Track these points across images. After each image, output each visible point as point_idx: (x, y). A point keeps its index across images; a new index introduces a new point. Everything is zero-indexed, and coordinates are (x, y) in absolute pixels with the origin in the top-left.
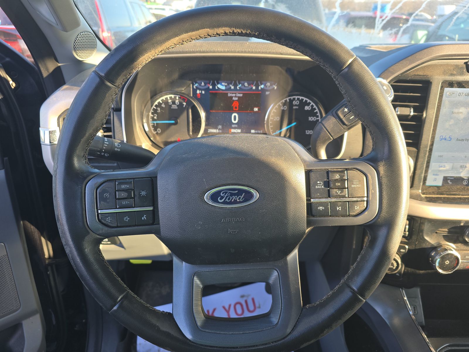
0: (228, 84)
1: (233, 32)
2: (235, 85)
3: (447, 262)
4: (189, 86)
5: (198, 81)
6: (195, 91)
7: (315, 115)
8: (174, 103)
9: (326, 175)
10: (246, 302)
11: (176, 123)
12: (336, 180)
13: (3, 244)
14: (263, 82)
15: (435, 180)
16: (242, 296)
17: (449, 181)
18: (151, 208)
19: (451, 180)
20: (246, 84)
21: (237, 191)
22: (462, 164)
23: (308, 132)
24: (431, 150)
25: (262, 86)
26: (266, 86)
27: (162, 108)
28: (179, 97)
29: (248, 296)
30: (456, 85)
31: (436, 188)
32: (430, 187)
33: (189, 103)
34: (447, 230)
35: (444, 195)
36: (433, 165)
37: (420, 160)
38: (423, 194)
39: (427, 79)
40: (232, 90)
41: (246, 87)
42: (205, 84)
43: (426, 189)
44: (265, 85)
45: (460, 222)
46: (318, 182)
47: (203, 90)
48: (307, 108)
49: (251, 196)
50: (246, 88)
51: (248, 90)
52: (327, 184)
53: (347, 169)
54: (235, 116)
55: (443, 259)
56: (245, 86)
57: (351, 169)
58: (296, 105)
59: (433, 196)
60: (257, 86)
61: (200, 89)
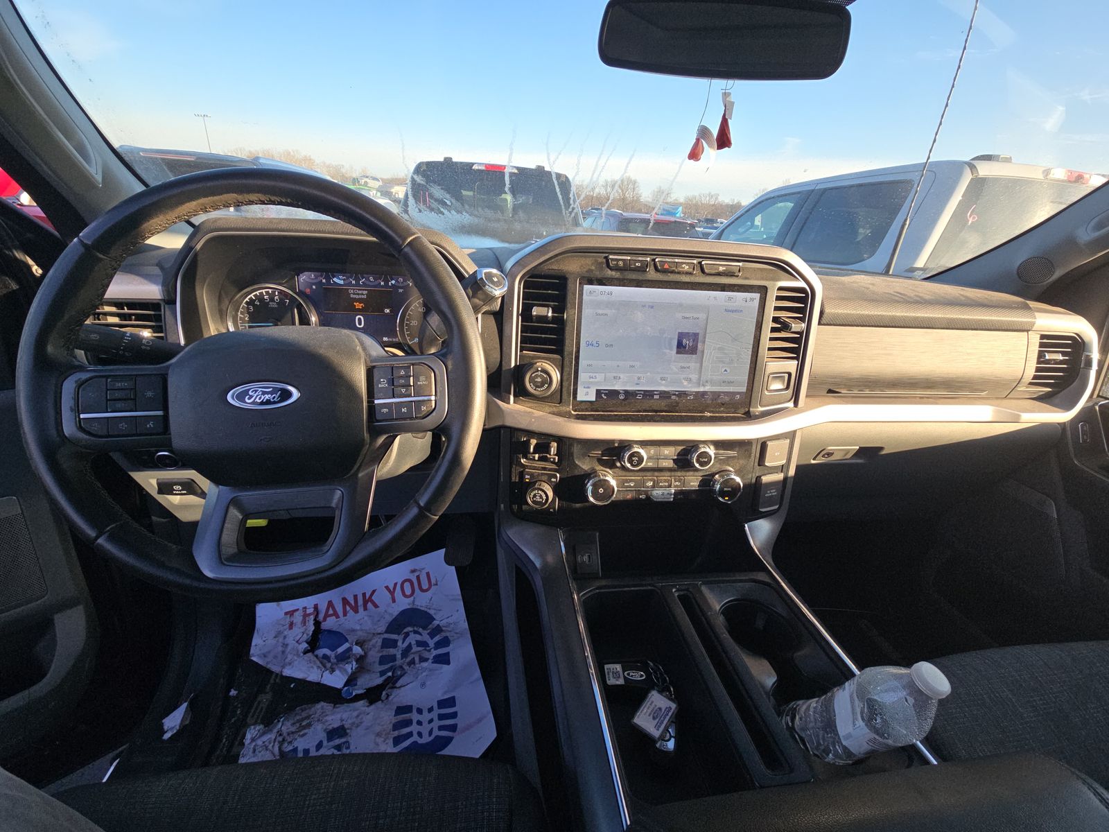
0: (348, 278)
1: (270, 200)
2: (357, 280)
3: (601, 491)
4: (293, 278)
5: (306, 273)
8: (272, 300)
9: (390, 371)
10: (418, 577)
12: (401, 377)
13: (15, 498)
14: (394, 277)
15: (587, 394)
16: (413, 571)
17: (603, 395)
18: (160, 413)
19: (606, 394)
20: (371, 279)
21: (271, 389)
22: (615, 375)
24: (577, 358)
25: (393, 282)
27: (254, 306)
28: (278, 292)
29: (420, 570)
30: (595, 283)
31: (588, 403)
32: (582, 402)
33: (294, 300)
34: (600, 452)
35: (599, 411)
36: (583, 376)
37: (566, 369)
38: (575, 411)
39: (562, 274)
40: (353, 285)
41: (372, 282)
42: (316, 276)
43: (579, 405)
44: (397, 281)
45: (613, 441)
46: (382, 380)
47: (314, 284)
49: (289, 395)
50: (370, 284)
51: (375, 286)
52: (392, 382)
53: (413, 364)
54: (360, 319)
55: (595, 486)
56: (370, 281)
57: (419, 364)
59: (587, 413)
60: (386, 282)
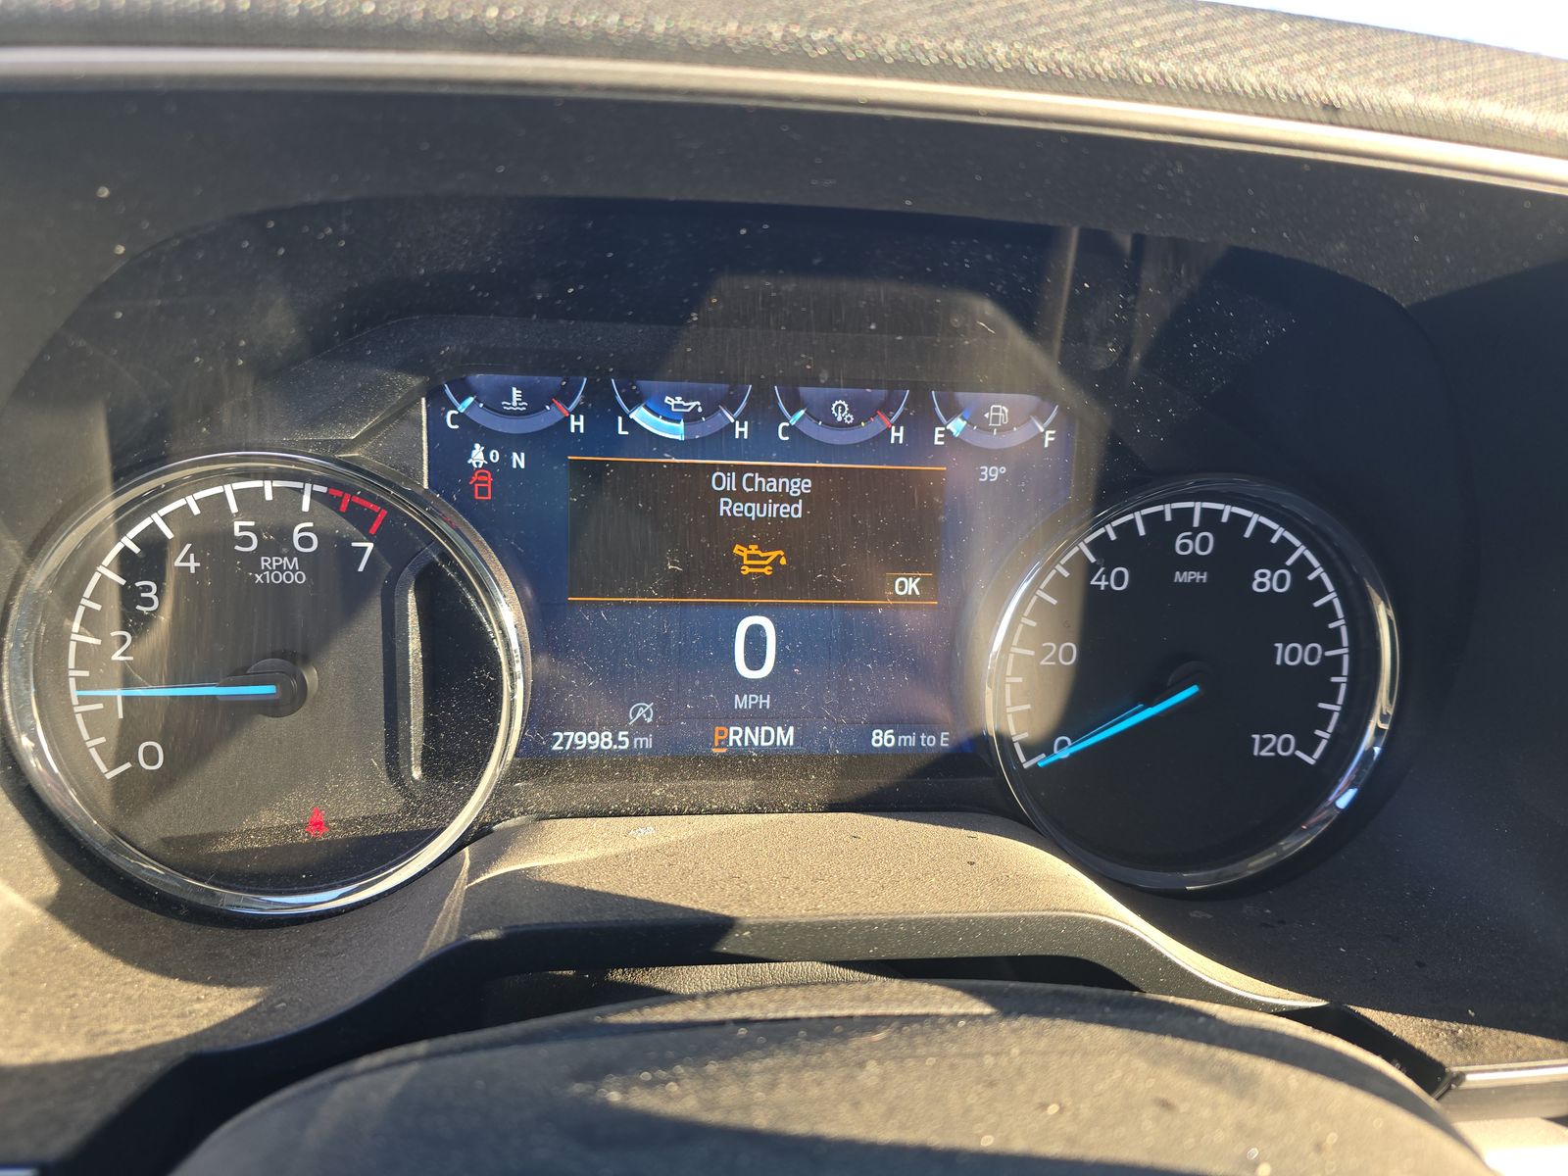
0: (710, 410)
2: (763, 414)
4: (403, 412)
5: (477, 379)
6: (449, 451)
7: (1317, 627)
8: (277, 540)
11: (293, 699)
14: (962, 396)
20: (842, 412)
23: (1264, 743)
25: (958, 426)
26: (985, 428)
27: (168, 577)
28: (314, 494)
33: (398, 541)
40: (737, 448)
41: (842, 425)
42: (535, 402)
44: (976, 421)
47: (519, 442)
48: (1265, 581)
51: (855, 453)
54: (756, 636)
56: (831, 423)
58: (1193, 562)
60: (921, 425)
61: (490, 440)
